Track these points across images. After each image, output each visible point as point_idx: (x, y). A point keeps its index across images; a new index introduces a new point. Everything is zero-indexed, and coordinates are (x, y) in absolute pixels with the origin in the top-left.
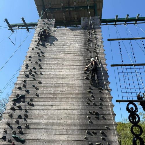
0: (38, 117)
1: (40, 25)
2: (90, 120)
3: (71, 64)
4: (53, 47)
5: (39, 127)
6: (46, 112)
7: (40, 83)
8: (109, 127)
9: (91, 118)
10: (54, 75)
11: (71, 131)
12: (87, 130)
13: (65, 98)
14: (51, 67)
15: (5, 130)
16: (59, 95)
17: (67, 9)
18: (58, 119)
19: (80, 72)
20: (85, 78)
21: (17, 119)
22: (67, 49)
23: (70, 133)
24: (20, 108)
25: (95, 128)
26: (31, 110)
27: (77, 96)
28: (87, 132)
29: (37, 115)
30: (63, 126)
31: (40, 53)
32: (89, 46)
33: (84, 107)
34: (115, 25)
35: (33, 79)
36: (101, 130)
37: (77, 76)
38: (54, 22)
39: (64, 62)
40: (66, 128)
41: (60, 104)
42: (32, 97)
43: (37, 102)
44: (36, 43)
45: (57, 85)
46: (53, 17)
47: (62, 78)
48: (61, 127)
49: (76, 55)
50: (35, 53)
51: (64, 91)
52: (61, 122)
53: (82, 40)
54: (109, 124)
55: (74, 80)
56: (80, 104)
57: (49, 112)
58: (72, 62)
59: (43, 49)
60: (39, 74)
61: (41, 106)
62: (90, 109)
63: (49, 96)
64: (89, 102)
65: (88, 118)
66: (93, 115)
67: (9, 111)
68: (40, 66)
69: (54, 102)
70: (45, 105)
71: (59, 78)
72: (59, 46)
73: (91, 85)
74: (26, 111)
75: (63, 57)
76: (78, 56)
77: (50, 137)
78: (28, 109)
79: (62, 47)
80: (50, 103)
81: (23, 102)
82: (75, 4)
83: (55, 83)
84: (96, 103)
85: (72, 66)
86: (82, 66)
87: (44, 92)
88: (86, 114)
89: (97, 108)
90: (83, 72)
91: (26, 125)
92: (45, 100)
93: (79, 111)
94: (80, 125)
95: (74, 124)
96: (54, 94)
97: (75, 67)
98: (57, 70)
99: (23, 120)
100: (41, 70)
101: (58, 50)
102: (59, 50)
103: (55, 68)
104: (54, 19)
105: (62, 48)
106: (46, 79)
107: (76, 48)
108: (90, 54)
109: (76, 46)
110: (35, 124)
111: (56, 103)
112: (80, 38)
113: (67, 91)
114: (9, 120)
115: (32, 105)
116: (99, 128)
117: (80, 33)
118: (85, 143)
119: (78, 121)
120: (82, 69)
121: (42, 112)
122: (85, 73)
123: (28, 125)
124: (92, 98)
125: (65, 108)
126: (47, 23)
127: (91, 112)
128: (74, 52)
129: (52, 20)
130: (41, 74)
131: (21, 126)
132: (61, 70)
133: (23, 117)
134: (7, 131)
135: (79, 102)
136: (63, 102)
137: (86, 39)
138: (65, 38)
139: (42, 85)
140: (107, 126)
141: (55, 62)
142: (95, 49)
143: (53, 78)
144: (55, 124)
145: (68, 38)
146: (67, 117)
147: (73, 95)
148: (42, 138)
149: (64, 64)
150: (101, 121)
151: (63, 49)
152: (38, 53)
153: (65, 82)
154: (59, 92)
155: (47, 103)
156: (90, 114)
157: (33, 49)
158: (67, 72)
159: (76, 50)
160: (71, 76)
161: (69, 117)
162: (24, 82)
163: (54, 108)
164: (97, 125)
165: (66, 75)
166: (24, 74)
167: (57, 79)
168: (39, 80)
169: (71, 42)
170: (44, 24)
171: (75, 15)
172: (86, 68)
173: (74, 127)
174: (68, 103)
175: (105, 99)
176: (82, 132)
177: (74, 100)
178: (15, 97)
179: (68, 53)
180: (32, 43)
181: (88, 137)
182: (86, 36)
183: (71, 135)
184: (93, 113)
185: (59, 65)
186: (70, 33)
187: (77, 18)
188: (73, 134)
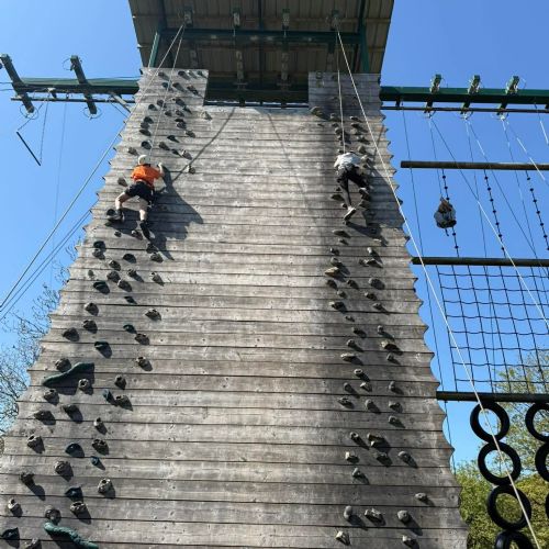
0: (149, 453)
1: (149, 91)
2: (356, 470)
4: (201, 179)
5: (155, 492)
6: (180, 433)
7: (154, 316)
8: (429, 497)
9: (362, 461)
10: (209, 288)
11: (283, 513)
12: (347, 508)
13: (258, 381)
14: (195, 257)
15: (13, 502)
16: (230, 368)
17: (254, 38)
18: (230, 463)
19: (312, 282)
20: (333, 303)
21: (65, 460)
22: (256, 190)
23: (279, 517)
24: (74, 413)
25: (375, 499)
26: (120, 426)
27: (301, 374)
28: (345, 515)
29: (144, 444)
30: (250, 490)
33: (331, 419)
34: (427, 110)
35: (125, 301)
36: (399, 507)
37: (300, 294)
38: (206, 81)
39: (247, 240)
40: (265, 497)
41: (239, 402)
42: (125, 370)
43: (142, 394)
45: (222, 329)
46: (195, 63)
47: (243, 303)
48: (244, 495)
49: (292, 213)
51: (250, 351)
52: (244, 474)
53: (315, 158)
54: (428, 484)
55: (291, 311)
56: (314, 403)
57: (194, 433)
58: (277, 241)
60: (150, 280)
61: (161, 410)
62: (355, 424)
63: (192, 370)
64: (351, 399)
65: (349, 459)
66: (367, 448)
67: (30, 425)
68: (151, 249)
69: (212, 396)
70: (175, 406)
71: (230, 300)
72: (225, 177)
73: (355, 332)
74: (101, 428)
75: (242, 218)
76: (301, 220)
77: (201, 533)
78: (106, 417)
79: (237, 179)
80: (198, 397)
81: (89, 390)
82: (286, 20)
83: (216, 318)
84: (377, 404)
85: (280, 258)
86: (317, 259)
87: (170, 355)
88: (342, 446)
89: (382, 422)
90: (323, 281)
91: (100, 485)
92: (175, 383)
93: (314, 432)
94: (318, 486)
95: (296, 485)
96: (213, 363)
97: (290, 260)
98: (219, 268)
99: (89, 462)
100: (158, 268)
101: (223, 193)
102: (225, 190)
103: (211, 261)
104: (206, 73)
105: (236, 186)
106: (178, 301)
107: (292, 188)
109: (292, 180)
110: (139, 480)
111: (222, 397)
112: (306, 151)
113: (263, 355)
114: (29, 462)
115: (126, 404)
116: (392, 499)
117: (306, 131)
119: (310, 473)
120: (317, 269)
121: (166, 432)
122: (332, 285)
123: (111, 486)
124: (363, 384)
125: (257, 421)
126: (176, 85)
127: (358, 438)
128: (286, 201)
129: (195, 72)
130: (158, 281)
131: (79, 489)
132: (236, 271)
133: (89, 450)
134: (24, 508)
135: (312, 398)
136: (247, 397)
137: (331, 155)
138: (247, 147)
139: (162, 327)
140: (423, 495)
141: (213, 239)
143: (204, 298)
144: (220, 484)
145: (260, 147)
146: (269, 453)
147: (286, 370)
148: (166, 536)
149: (247, 248)
150: (400, 474)
151: (242, 187)
153: (256, 319)
154: (231, 354)
155: (183, 396)
156: (355, 444)
157: (122, 182)
158: (262, 278)
159: (293, 196)
160: (277, 294)
161: (274, 454)
162: (88, 309)
163: (214, 416)
164: (385, 488)
165: (256, 289)
166: (88, 277)
167: (222, 304)
168: (151, 303)
169: (273, 166)
170: (165, 85)
171: (280, 61)
172: (336, 268)
173: (294, 496)
174: (269, 402)
175: (413, 388)
176: (327, 515)
177: (292, 388)
178: (54, 368)
179: (263, 204)
180: (117, 156)
181: (351, 535)
182: (329, 144)
183: (285, 527)
184: (367, 442)
185: (227, 251)
186: (267, 131)
187: (289, 76)
188: (291, 524)
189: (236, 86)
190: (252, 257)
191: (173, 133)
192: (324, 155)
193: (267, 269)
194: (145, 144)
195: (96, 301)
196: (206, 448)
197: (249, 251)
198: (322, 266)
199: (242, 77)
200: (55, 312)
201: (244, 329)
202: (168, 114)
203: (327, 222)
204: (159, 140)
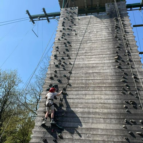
1: (63, 15)
2: (127, 110)
3: (99, 53)
4: (79, 36)
6: (80, 101)
7: (70, 73)
9: (129, 107)
10: (83, 65)
11: (108, 121)
12: (125, 119)
13: (98, 88)
14: (79, 57)
15: (43, 118)
16: (91, 85)
18: (93, 108)
19: (111, 61)
20: (117, 66)
22: (94, 38)
23: (107, 122)
25: (133, 117)
26: (65, 99)
27: (110, 86)
28: (125, 121)
29: (72, 104)
30: (99, 115)
31: (67, 43)
32: (117, 33)
33: (119, 97)
34: (140, 10)
35: (63, 69)
36: (140, 119)
37: (108, 64)
38: (77, 10)
39: (92, 51)
40: (103, 117)
41: (94, 93)
42: (65, 86)
43: (70, 92)
44: (61, 33)
45: (88, 75)
46: (74, 5)
47: (93, 68)
48: (97, 116)
49: (104, 43)
50: (61, 44)
51: (95, 80)
52: (97, 111)
53: (109, 27)
55: (105, 69)
57: (83, 101)
58: (100, 51)
59: (69, 39)
60: (68, 63)
61: (75, 95)
62: (126, 98)
63: (81, 86)
64: (125, 92)
65: (125, 107)
66: (130, 104)
67: (45, 100)
68: (68, 56)
69: (87, 92)
70: (78, 95)
71: (89, 67)
73: (124, 74)
74: (61, 100)
75: (90, 46)
76: (106, 44)
77: (87, 125)
78: (62, 98)
79: (88, 35)
80: (83, 92)
81: (57, 91)
83: (86, 72)
84: (132, 93)
85: (101, 55)
86: (112, 55)
87: (75, 82)
89: (133, 98)
90: (114, 61)
92: (77, 89)
93: (115, 100)
94: (117, 114)
95: (111, 114)
96: (86, 84)
97: (104, 56)
98: (85, 59)
100: (70, 60)
102: (85, 39)
103: (83, 58)
104: (77, 8)
105: (88, 37)
106: (76, 68)
107: (103, 36)
108: (119, 42)
109: (103, 34)
110: (71, 112)
111: (89, 92)
112: (106, 25)
113: (99, 81)
115: (66, 94)
116: (138, 117)
118: (125, 132)
119: (114, 111)
120: (112, 58)
121: (76, 101)
122: (117, 61)
124: (128, 88)
125: (99, 98)
126: (70, 12)
128: (102, 40)
129: (75, 8)
130: (70, 64)
132: (90, 60)
135: (113, 92)
136: (96, 92)
137: (113, 26)
138: (90, 26)
139: (73, 75)
141: (83, 52)
142: (124, 36)
143: (82, 67)
144: (91, 113)
145: (93, 26)
146: (103, 106)
147: (106, 85)
149: (92, 54)
150: (139, 111)
151: (89, 37)
152: (65, 43)
153: (95, 72)
154: (90, 81)
155: (80, 92)
156: (126, 103)
157: (59, 40)
158: (97, 61)
159: (104, 38)
160: (101, 65)
161: (105, 106)
162: (55, 72)
163: (87, 97)
164: (135, 114)
165: (95, 64)
166: (54, 64)
167: (87, 69)
168: (69, 70)
169: (97, 30)
170: (67, 12)
171: (97, 1)
172: (117, 57)
173: (111, 116)
174: (102, 93)
175: (142, 88)
176: (120, 121)
177: (108, 89)
178: (48, 86)
179: (95, 41)
180: (57, 33)
181: (127, 126)
182: (113, 23)
183: (109, 124)
184: (130, 103)
185: (87, 55)
186: (95, 21)
187: (99, 5)
188: (110, 123)
189: (85, 10)
190: (94, 56)
191: (70, 25)
192: (112, 26)
193: (98, 59)
194: (64, 29)
195: (56, 70)
196: (87, 105)
197: (93, 54)
198: (113, 57)
199: (86, 7)
200: (47, 73)
201: (93, 75)
202: (69, 20)
203: (114, 44)
204: (67, 27)
